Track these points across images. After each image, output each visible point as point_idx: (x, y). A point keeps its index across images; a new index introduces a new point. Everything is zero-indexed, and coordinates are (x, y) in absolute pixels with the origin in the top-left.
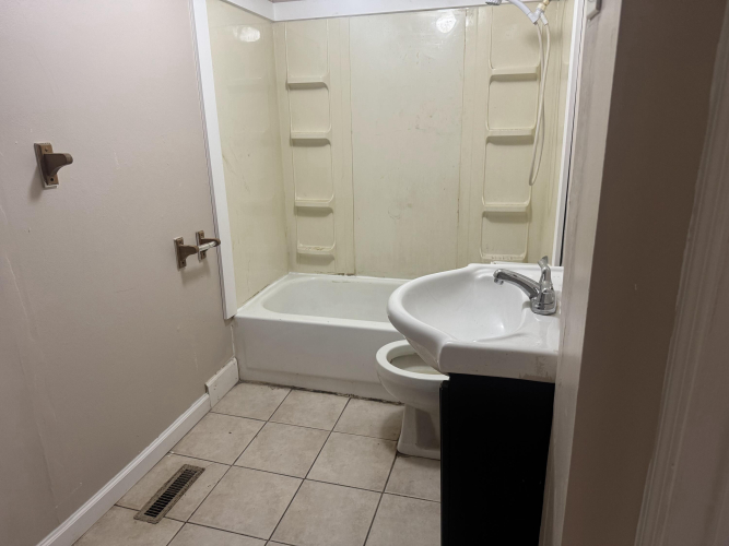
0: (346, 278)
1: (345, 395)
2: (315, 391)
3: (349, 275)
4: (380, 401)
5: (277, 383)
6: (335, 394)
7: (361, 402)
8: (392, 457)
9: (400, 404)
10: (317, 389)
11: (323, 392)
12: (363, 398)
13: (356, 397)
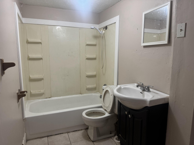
0: (48, 99)
1: (66, 133)
2: (55, 135)
3: (49, 98)
4: (76, 131)
5: (41, 136)
6: (62, 133)
7: (72, 133)
8: (92, 143)
9: (82, 130)
10: (56, 134)
11: (58, 134)
12: (71, 132)
13: (69, 132)
